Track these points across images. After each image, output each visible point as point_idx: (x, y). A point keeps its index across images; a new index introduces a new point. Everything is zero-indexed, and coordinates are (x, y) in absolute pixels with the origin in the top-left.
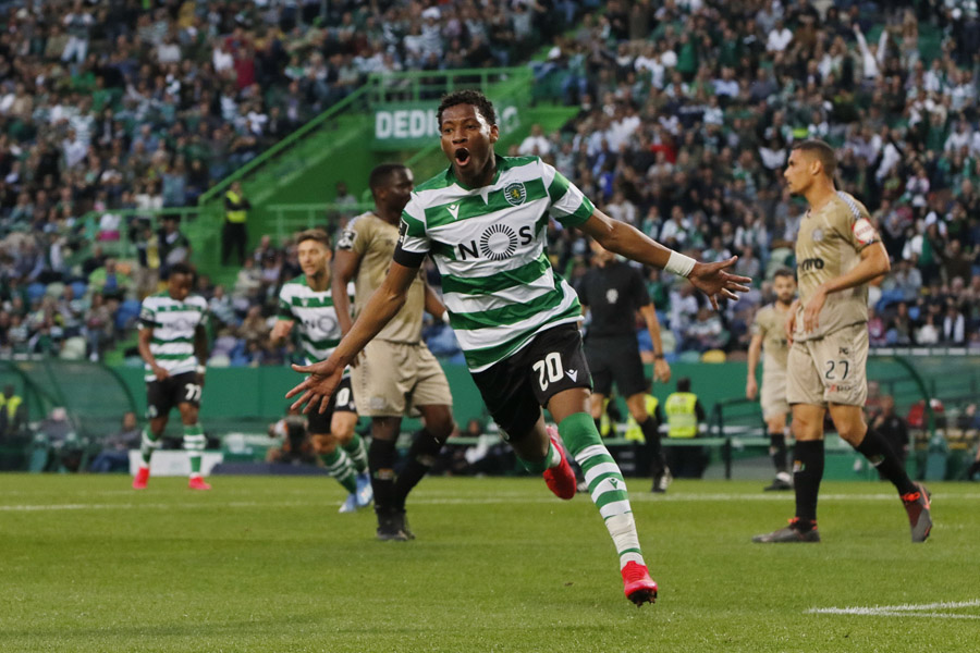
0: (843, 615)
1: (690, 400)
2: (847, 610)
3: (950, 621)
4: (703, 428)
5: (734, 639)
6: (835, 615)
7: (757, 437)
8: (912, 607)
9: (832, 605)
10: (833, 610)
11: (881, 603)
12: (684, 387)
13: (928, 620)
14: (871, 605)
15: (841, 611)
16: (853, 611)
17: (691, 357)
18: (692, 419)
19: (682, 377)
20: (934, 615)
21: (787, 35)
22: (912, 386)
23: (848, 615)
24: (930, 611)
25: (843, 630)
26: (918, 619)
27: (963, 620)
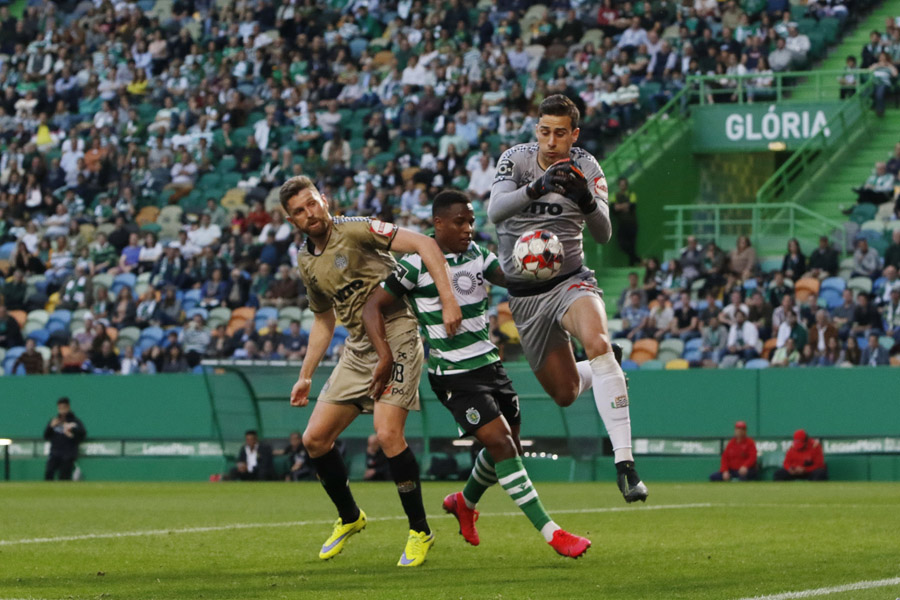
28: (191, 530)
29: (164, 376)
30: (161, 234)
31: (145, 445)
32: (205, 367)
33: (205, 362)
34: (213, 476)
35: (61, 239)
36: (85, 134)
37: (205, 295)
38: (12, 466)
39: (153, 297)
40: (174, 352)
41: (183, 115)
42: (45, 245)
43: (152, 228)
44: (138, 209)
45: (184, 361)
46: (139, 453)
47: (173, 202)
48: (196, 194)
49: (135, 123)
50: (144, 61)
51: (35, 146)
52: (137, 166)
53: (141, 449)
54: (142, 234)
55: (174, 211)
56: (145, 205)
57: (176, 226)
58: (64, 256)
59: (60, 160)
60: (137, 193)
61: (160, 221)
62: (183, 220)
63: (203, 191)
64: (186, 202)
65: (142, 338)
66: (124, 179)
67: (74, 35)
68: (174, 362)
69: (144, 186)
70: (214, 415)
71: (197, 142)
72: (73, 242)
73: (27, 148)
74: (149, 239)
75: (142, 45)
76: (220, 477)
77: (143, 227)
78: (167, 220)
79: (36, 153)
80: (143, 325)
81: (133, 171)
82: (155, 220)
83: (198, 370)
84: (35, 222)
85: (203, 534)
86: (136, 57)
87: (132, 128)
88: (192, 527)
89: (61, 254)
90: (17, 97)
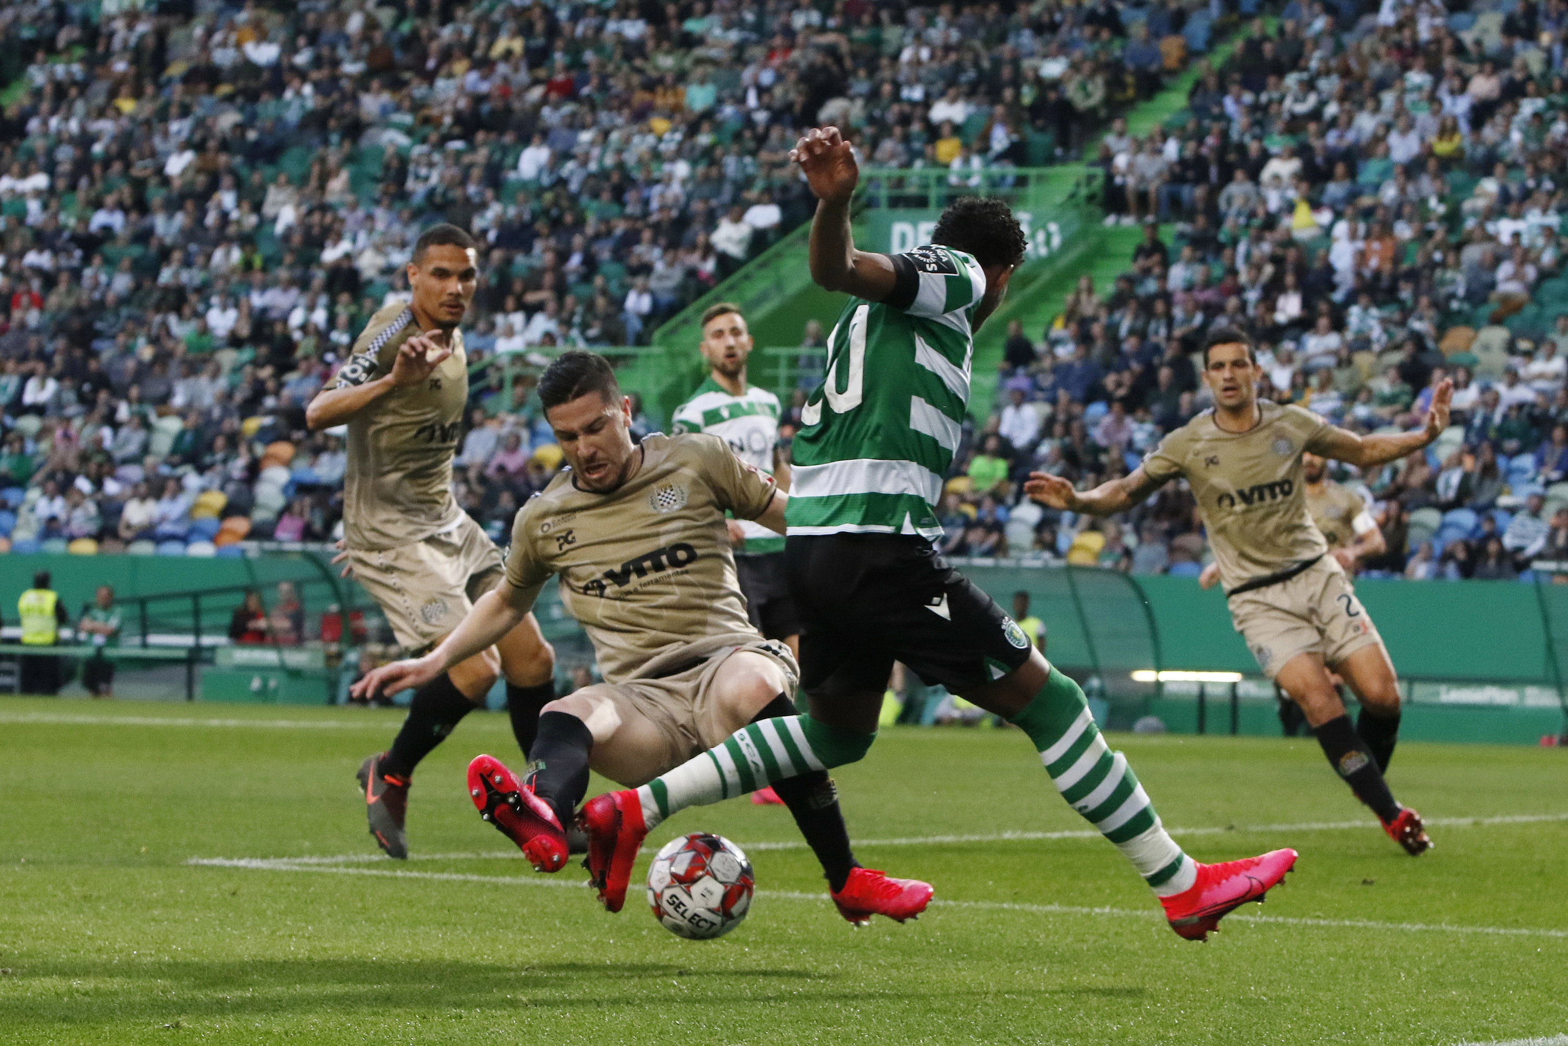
0: (231, 868)
1: (48, 599)
2: (236, 862)
3: (362, 877)
4: (66, 633)
5: (95, 894)
6: (221, 868)
7: (134, 646)
8: (314, 860)
9: (218, 855)
10: (217, 861)
11: (279, 855)
12: (42, 583)
13: (333, 875)
14: (264, 857)
15: (227, 863)
16: (242, 863)
17: (56, 546)
18: (51, 623)
19: (40, 570)
20: (342, 870)
21: (188, 156)
22: (324, 589)
23: (237, 868)
24: (336, 865)
25: (228, 886)
26: (321, 875)
27: (377, 878)
28: (1508, 819)
29: (1475, 586)
30: (1477, 369)
31: (1443, 688)
32: (1537, 573)
33: (1538, 565)
34: (1545, 737)
35: (1324, 374)
36: (1367, 214)
37: (1540, 463)
38: (1242, 714)
39: (1459, 462)
40: (1492, 547)
41: (1514, 189)
42: (1300, 380)
43: (1463, 359)
44: (1441, 330)
45: (1507, 564)
46: (1433, 700)
47: (1497, 320)
48: (1530, 310)
49: (1442, 199)
50: (1460, 106)
51: (1289, 231)
52: (1443, 265)
53: (1438, 694)
54: (1449, 369)
55: (1497, 335)
56: (1455, 324)
57: (1499, 358)
58: (1328, 399)
59: (1328, 251)
60: (1441, 307)
61: (1476, 350)
62: (1511, 348)
63: (1541, 304)
64: (1516, 321)
65: (1444, 526)
66: (1424, 284)
67: (1354, 65)
68: (1492, 563)
69: (1452, 296)
70: (1550, 646)
71: (1536, 231)
72: (1341, 376)
73: (1278, 235)
74: (1461, 376)
75: (1456, 83)
76: (1557, 738)
77: (1450, 357)
78: (1486, 348)
79: (1289, 242)
80: (1445, 508)
81: (1438, 273)
82: (1468, 349)
83: (1526, 578)
84: (1288, 345)
85: (1527, 825)
86: (1447, 100)
87: (1437, 207)
88: (1509, 814)
89: (1324, 395)
90: (1265, 156)
